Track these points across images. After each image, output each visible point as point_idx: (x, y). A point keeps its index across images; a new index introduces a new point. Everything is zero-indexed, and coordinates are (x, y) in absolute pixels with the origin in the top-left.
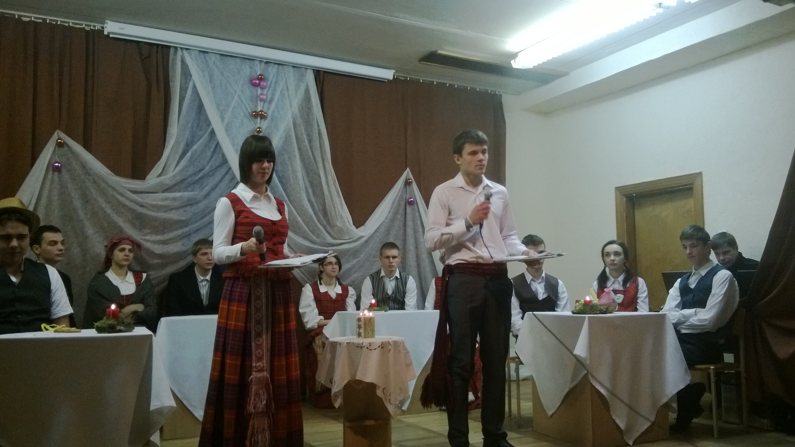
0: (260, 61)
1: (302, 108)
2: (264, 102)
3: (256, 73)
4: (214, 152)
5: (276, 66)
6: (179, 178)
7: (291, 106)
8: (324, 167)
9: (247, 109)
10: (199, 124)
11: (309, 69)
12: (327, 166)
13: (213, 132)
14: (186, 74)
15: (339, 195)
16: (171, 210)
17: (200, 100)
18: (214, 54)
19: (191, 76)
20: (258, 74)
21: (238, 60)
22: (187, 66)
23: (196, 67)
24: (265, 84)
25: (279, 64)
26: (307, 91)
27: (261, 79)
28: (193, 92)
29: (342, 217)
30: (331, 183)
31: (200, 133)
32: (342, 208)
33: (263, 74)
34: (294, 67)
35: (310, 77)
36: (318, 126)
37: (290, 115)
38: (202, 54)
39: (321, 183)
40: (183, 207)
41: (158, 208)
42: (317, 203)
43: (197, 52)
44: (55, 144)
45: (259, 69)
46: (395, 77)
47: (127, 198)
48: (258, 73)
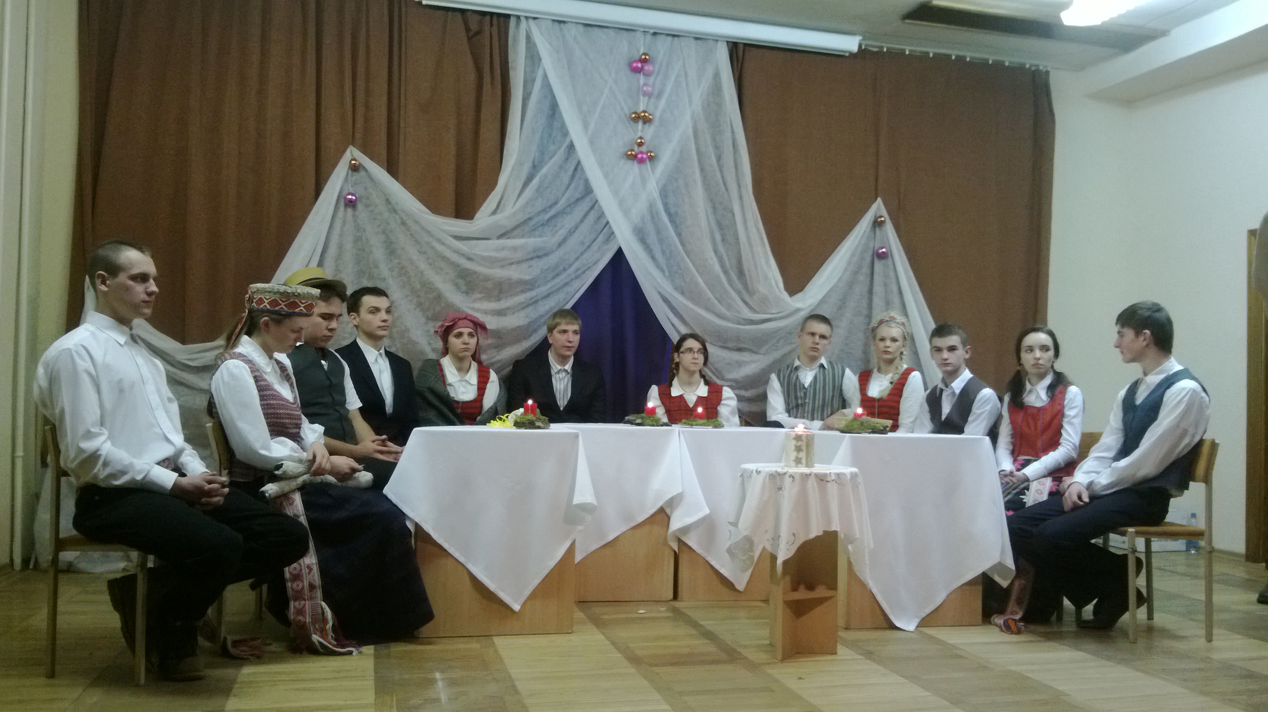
0: (645, 32)
1: (708, 105)
2: (649, 98)
3: (639, 52)
4: (573, 176)
5: (670, 38)
6: (521, 217)
7: (691, 102)
8: (741, 198)
9: (622, 109)
10: (550, 135)
11: (721, 41)
12: (745, 198)
13: (571, 146)
14: (534, 57)
15: (763, 243)
16: (512, 264)
17: (554, 97)
18: (574, 24)
19: (540, 60)
20: (641, 54)
21: (611, 33)
22: (535, 45)
23: (548, 46)
24: (651, 68)
25: (674, 36)
26: (717, 76)
27: (645, 61)
28: (542, 86)
29: (766, 278)
30: (751, 223)
31: (552, 148)
32: (767, 262)
33: (649, 53)
34: (697, 39)
35: (722, 54)
36: (733, 132)
37: (688, 118)
38: (556, 24)
39: (735, 223)
40: (527, 260)
41: (492, 261)
42: (728, 256)
43: (550, 23)
44: (347, 168)
45: (641, 46)
46: (863, 47)
47: (449, 247)
48: (642, 51)
